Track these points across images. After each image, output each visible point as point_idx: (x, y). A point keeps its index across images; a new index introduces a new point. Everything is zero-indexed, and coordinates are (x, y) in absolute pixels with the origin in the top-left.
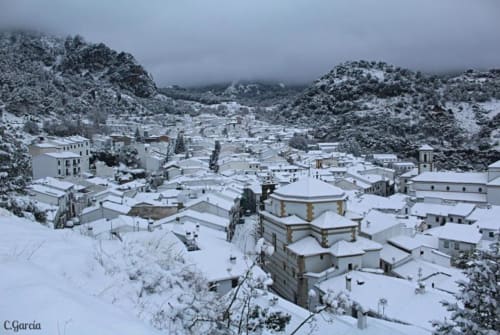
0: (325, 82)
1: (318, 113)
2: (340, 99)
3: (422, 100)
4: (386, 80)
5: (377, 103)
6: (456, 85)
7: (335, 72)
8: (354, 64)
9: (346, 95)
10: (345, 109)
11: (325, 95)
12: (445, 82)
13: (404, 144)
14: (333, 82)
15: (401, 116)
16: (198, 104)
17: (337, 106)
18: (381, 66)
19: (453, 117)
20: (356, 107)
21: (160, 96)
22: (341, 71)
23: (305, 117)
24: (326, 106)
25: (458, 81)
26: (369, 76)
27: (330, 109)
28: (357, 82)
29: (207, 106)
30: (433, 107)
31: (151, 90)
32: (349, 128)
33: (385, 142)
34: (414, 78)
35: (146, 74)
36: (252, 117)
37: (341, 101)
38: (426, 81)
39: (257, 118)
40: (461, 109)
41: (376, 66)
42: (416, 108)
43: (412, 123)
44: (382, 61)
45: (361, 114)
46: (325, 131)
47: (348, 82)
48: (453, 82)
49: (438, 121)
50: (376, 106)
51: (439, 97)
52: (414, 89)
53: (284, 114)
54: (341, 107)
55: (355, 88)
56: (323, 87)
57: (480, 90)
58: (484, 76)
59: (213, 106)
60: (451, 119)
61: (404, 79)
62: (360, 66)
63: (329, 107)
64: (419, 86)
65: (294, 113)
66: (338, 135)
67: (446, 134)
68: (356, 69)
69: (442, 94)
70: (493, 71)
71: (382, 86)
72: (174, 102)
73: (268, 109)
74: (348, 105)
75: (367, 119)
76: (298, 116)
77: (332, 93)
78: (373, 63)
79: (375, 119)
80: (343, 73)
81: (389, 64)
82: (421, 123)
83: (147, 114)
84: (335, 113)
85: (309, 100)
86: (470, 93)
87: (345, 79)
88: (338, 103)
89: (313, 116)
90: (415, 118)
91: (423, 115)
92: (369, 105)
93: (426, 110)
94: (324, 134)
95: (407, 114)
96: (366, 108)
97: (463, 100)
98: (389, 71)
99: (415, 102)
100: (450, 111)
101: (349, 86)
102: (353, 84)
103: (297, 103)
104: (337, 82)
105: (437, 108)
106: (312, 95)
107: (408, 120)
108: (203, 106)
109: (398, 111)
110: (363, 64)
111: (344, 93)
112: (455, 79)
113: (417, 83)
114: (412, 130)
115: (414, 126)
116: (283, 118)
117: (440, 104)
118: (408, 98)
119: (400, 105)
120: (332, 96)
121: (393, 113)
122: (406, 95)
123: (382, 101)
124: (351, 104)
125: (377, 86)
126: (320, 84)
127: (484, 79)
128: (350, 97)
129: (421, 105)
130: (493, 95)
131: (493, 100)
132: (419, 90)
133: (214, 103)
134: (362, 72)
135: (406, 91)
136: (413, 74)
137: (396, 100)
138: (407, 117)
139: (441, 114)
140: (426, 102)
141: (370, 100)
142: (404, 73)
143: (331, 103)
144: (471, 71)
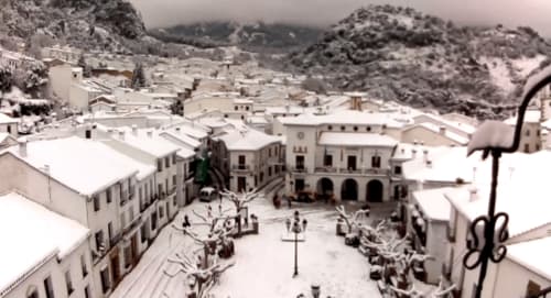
0: (344, 27)
1: (334, 62)
2: (362, 46)
3: (456, 52)
4: (415, 28)
5: (405, 53)
6: (488, 39)
7: (356, 16)
8: (378, 8)
9: (369, 42)
10: (368, 57)
11: (345, 42)
12: (477, 35)
13: (446, 98)
14: (353, 27)
15: (434, 69)
16: (190, 48)
17: (358, 55)
18: (408, 12)
19: (488, 73)
20: (380, 57)
21: (148, 38)
22: (363, 15)
23: (319, 67)
24: (344, 55)
25: (489, 35)
26: (395, 23)
27: (350, 58)
28: (382, 28)
29: (202, 50)
30: (467, 60)
31: (138, 30)
32: (377, 75)
33: (423, 94)
34: (445, 26)
35: (134, 12)
36: (255, 63)
37: (363, 48)
38: (458, 31)
39: (260, 65)
40: (495, 64)
41: (402, 12)
42: (450, 61)
43: (446, 77)
44: (410, 7)
45: (387, 65)
46: (347, 79)
47: (371, 27)
48: (484, 36)
49: (474, 76)
50: (404, 56)
51: (473, 50)
52: (445, 39)
53: (293, 62)
54: (364, 55)
55: (379, 35)
56: (341, 33)
57: (511, 46)
58: (513, 32)
59: (207, 50)
60: (486, 74)
61: (435, 28)
62: (385, 11)
63: (348, 55)
64: (451, 37)
65: (305, 61)
66: (363, 85)
67: (483, 91)
68: (380, 13)
69: (475, 47)
70: (520, 28)
71: (410, 34)
72: (163, 45)
73: (274, 56)
74: (371, 54)
75: (395, 70)
76: (311, 65)
77: (353, 39)
78: (400, 9)
79: (403, 71)
80: (365, 17)
81: (418, 11)
82: (455, 77)
83: (124, 53)
84: (356, 63)
85: (325, 47)
86: (503, 48)
87: (368, 24)
88: (360, 51)
89: (330, 65)
90: (448, 72)
91: (457, 69)
92: (396, 55)
93: (460, 63)
94: (345, 83)
95: (440, 66)
96: (392, 59)
97: (497, 55)
98: (418, 18)
99: (448, 54)
100: (486, 67)
101: (373, 32)
102: (376, 29)
103: (310, 50)
104: (359, 27)
105: (472, 62)
106: (328, 40)
107: (441, 74)
108: (197, 50)
109: (429, 64)
110: (389, 10)
111: (367, 39)
112: (486, 33)
113: (449, 33)
114: (445, 85)
115: (448, 82)
116: (293, 67)
117: (474, 57)
118: (440, 49)
119: (432, 57)
120: (352, 43)
121: (424, 66)
122: (438, 45)
123: (411, 52)
124: (375, 52)
125: (405, 33)
126: (337, 29)
127: (513, 36)
128: (374, 45)
129: (454, 57)
130: (524, 52)
131: (524, 58)
132: (451, 41)
133: (209, 47)
134: (387, 17)
135: (437, 41)
136: (443, 23)
137: (427, 50)
138: (440, 70)
139: (477, 69)
140: (460, 54)
141: (397, 49)
142: (435, 21)
143: (351, 51)
144: (500, 26)
